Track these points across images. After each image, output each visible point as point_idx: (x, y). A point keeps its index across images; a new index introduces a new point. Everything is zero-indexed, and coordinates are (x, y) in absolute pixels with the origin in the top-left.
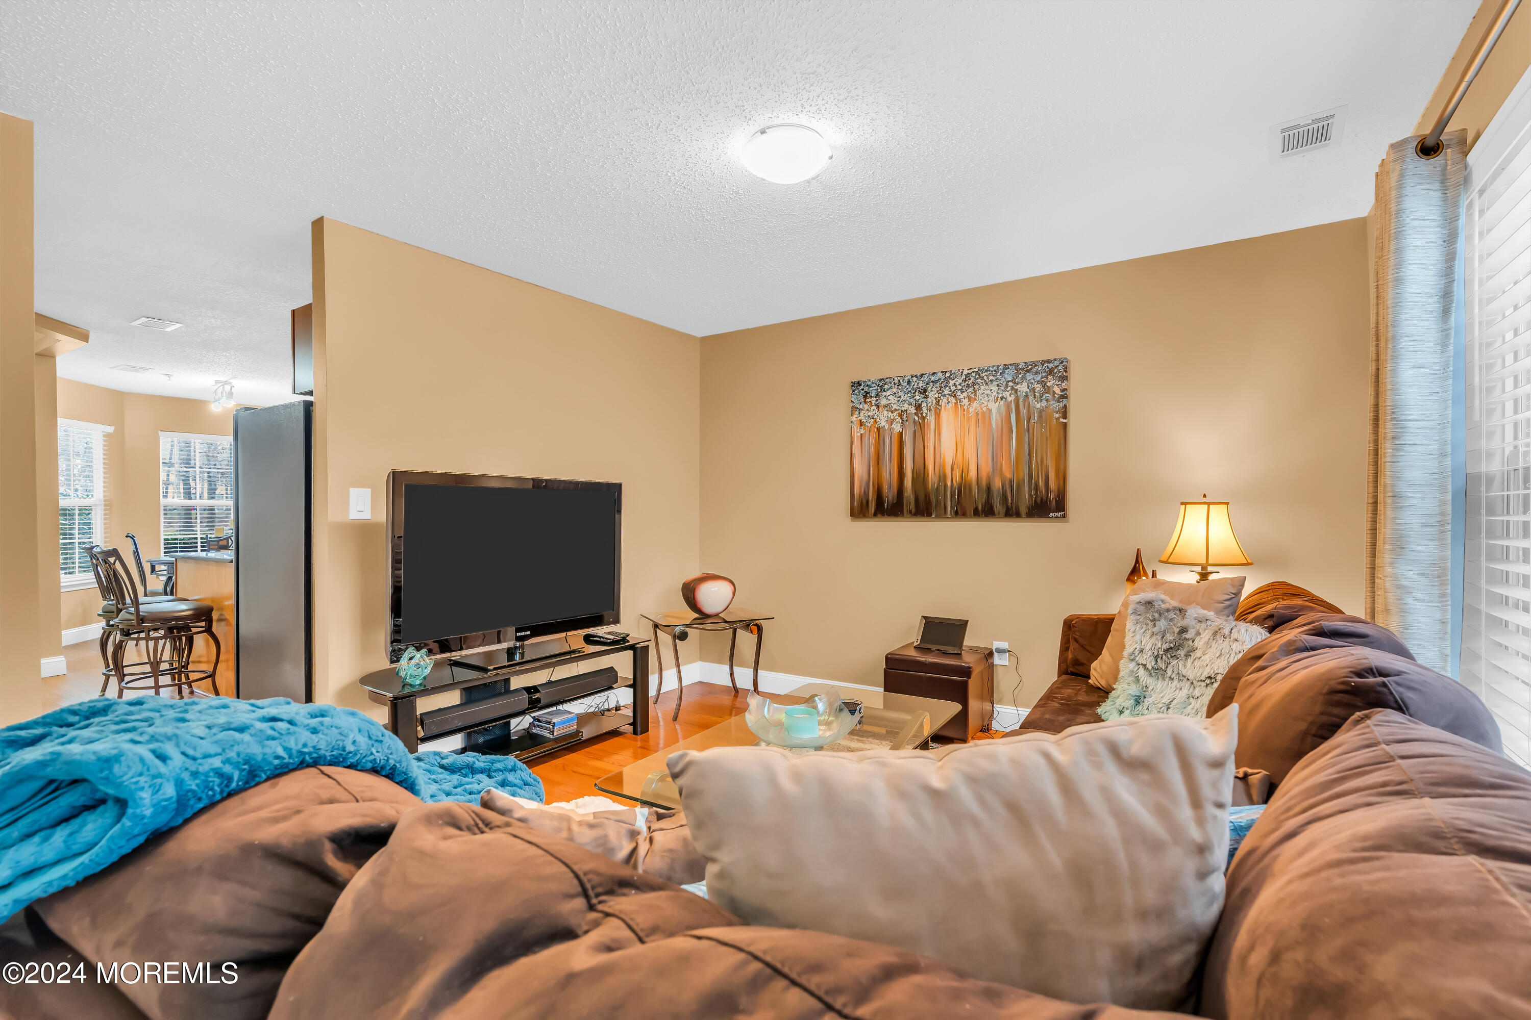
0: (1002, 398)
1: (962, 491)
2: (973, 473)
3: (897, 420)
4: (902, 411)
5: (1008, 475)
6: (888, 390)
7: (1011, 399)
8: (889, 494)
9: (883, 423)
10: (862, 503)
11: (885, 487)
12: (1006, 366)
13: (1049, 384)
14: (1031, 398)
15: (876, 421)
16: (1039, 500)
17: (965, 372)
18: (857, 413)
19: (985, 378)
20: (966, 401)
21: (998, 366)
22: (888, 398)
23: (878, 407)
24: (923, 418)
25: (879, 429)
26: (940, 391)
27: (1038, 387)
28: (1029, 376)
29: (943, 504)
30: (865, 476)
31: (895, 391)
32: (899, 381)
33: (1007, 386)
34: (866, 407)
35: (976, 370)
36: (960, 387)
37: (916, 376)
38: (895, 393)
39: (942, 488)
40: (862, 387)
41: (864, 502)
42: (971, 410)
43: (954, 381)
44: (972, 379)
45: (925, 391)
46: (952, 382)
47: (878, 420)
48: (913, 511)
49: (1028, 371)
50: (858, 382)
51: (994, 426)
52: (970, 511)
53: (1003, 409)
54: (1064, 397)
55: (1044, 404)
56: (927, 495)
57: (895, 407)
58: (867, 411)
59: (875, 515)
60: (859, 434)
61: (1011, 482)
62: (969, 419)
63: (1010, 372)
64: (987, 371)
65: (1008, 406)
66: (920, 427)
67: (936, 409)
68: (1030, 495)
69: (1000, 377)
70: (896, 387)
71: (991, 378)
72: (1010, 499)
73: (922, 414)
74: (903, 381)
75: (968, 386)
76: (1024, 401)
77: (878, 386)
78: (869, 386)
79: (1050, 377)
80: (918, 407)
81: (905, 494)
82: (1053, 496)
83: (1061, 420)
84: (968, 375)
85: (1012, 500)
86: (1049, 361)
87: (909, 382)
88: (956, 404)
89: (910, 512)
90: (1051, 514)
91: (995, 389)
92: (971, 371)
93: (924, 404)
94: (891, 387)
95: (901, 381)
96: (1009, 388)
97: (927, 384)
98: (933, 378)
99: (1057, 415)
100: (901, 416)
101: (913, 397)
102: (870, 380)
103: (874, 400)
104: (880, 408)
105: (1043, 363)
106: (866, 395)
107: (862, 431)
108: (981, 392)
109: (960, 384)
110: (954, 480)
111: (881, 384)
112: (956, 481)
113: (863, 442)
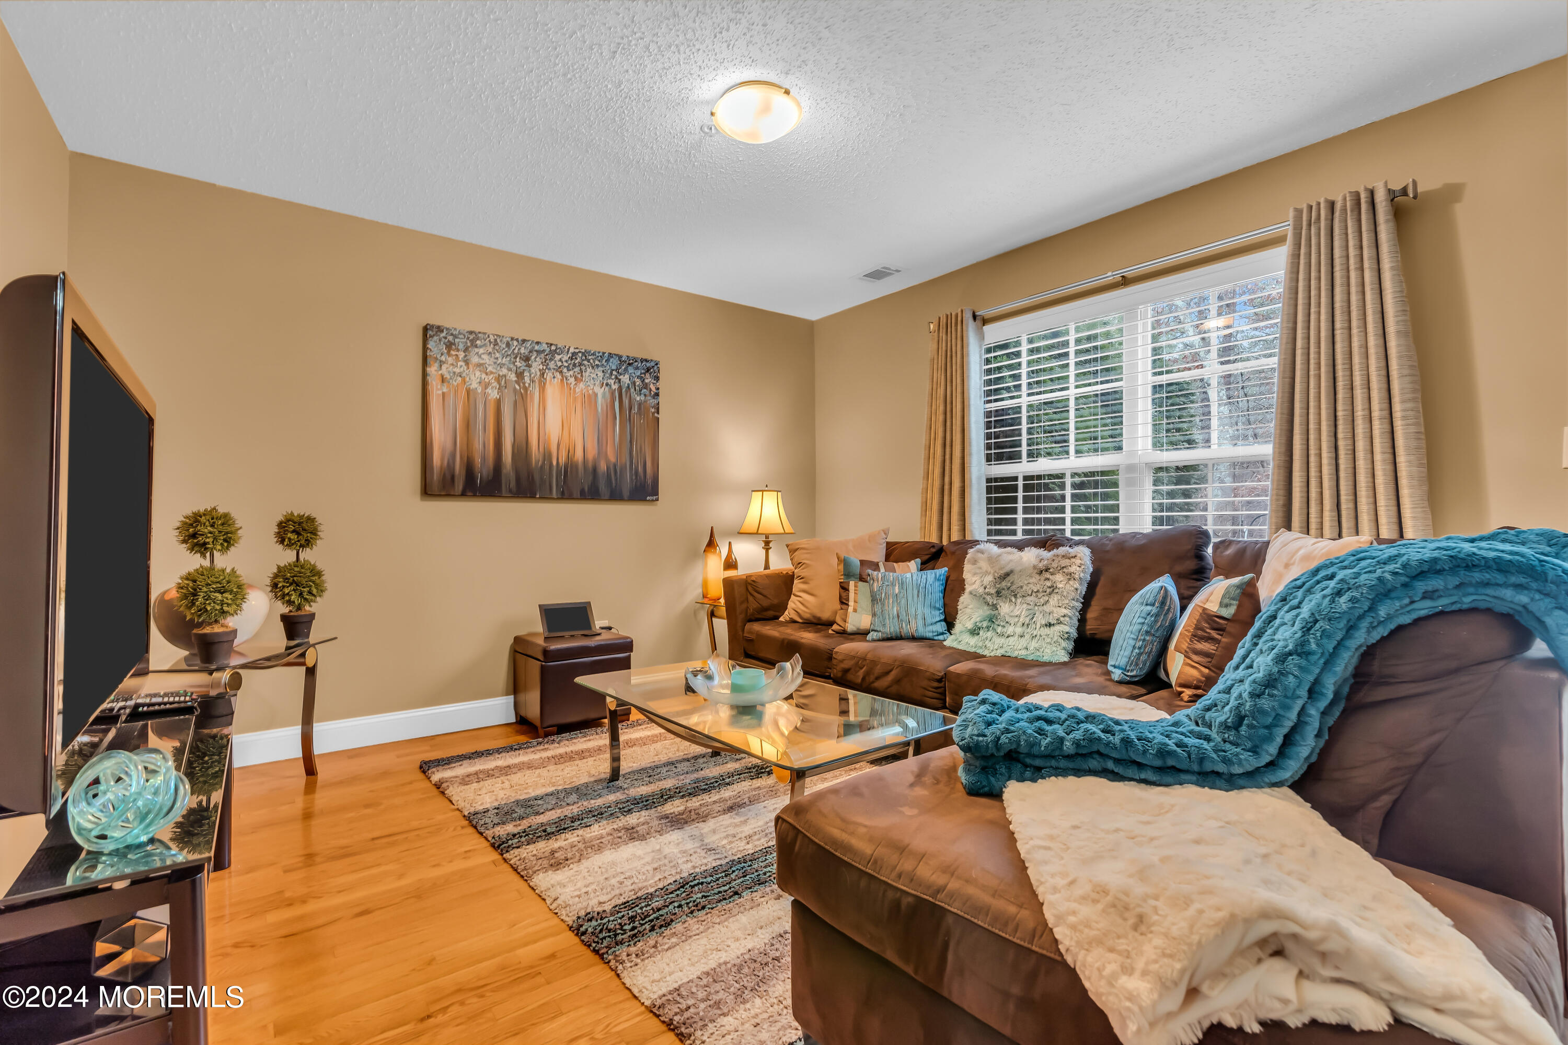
0: (607, 385)
1: (568, 470)
2: (579, 455)
3: (494, 385)
4: (499, 375)
5: (612, 459)
6: (481, 347)
7: (615, 387)
8: (483, 467)
9: (474, 385)
10: (441, 481)
11: (478, 461)
12: (611, 355)
13: (647, 381)
14: (632, 390)
15: (464, 381)
16: (638, 484)
17: (572, 350)
18: (436, 364)
19: (591, 361)
20: (572, 380)
21: (604, 353)
22: (480, 355)
23: (467, 362)
24: (526, 389)
25: (468, 391)
26: (545, 363)
27: (638, 382)
28: (631, 370)
29: (548, 484)
30: (449, 445)
31: (490, 350)
32: (496, 340)
33: (611, 374)
34: (450, 360)
35: (583, 351)
36: (566, 365)
37: (517, 340)
38: (490, 353)
39: (547, 467)
40: (443, 335)
41: (448, 477)
42: (577, 390)
43: (560, 357)
44: (579, 359)
45: (527, 359)
46: (558, 357)
47: (467, 379)
48: (514, 489)
49: (630, 364)
50: (438, 327)
51: (599, 410)
52: (577, 493)
53: (608, 395)
54: (657, 395)
55: (643, 398)
56: (530, 475)
57: (490, 369)
58: (450, 366)
59: (463, 494)
60: (440, 392)
61: (615, 466)
62: (575, 399)
63: (614, 364)
64: (593, 354)
65: (613, 393)
66: (522, 398)
67: (540, 382)
68: (631, 479)
69: (605, 364)
70: (492, 346)
71: (597, 362)
72: (614, 482)
73: (524, 383)
74: (501, 341)
75: (574, 365)
76: (626, 392)
77: (468, 338)
78: (455, 337)
79: (647, 375)
80: (520, 375)
81: (504, 471)
82: (649, 481)
83: (656, 415)
84: (574, 354)
85: (616, 484)
86: (646, 361)
87: (508, 345)
88: (562, 380)
89: (510, 491)
90: (648, 498)
91: (600, 374)
92: (577, 350)
93: (526, 374)
94: (485, 345)
95: (498, 340)
96: (613, 377)
97: (530, 352)
98: (537, 348)
99: (653, 410)
100: (498, 379)
101: (514, 363)
102: (455, 329)
103: (461, 355)
104: (471, 366)
105: (642, 360)
106: (450, 346)
107: (445, 390)
108: (587, 374)
109: (566, 361)
110: (560, 461)
111: (471, 337)
112: (563, 460)
113: (446, 403)
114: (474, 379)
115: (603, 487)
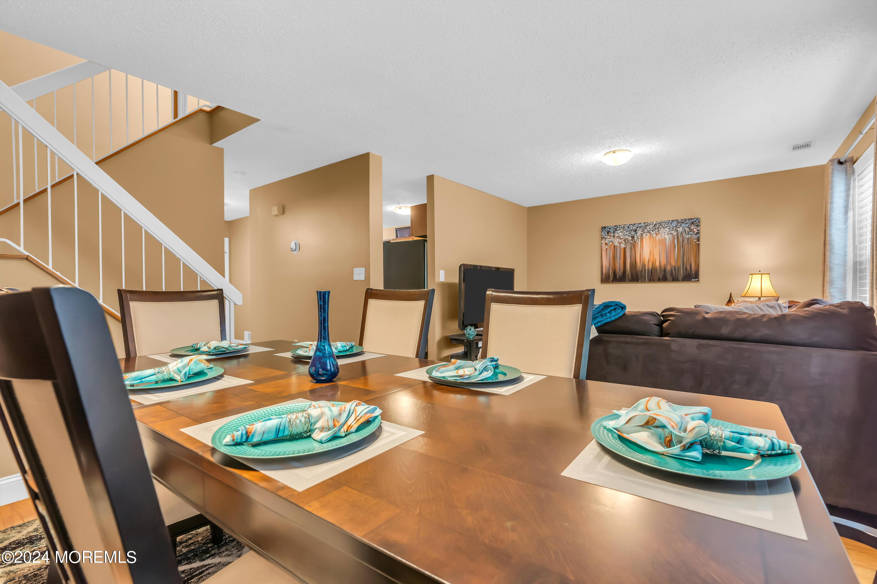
0: (671, 234)
1: (653, 270)
2: (657, 264)
3: (623, 243)
4: (625, 239)
5: (673, 264)
6: (619, 230)
7: (675, 234)
8: (619, 272)
9: (616, 244)
10: (606, 276)
11: (617, 270)
12: (673, 221)
13: (692, 228)
14: (684, 233)
15: (613, 243)
16: (687, 274)
17: (654, 223)
18: (604, 240)
19: (663, 225)
20: (654, 235)
21: (669, 221)
22: (619, 233)
23: (614, 237)
24: (635, 242)
25: (614, 246)
26: (643, 231)
27: (687, 229)
28: (683, 225)
29: (644, 276)
30: (608, 265)
31: (622, 231)
32: (624, 227)
33: (673, 229)
34: (608, 237)
35: (659, 222)
36: (652, 229)
37: (632, 225)
38: (622, 232)
39: (644, 270)
40: (606, 229)
41: (608, 276)
42: (657, 238)
43: (649, 227)
44: (657, 226)
45: (636, 231)
46: (648, 227)
47: (614, 242)
48: (631, 279)
49: (682, 223)
50: (605, 227)
51: (667, 245)
52: (656, 279)
53: (671, 238)
54: (698, 233)
55: (690, 236)
56: (637, 274)
57: (622, 237)
58: (609, 239)
59: (613, 281)
60: (605, 248)
61: (675, 267)
62: (656, 242)
63: (675, 223)
64: (664, 223)
65: (674, 236)
66: (634, 246)
67: (641, 238)
68: (683, 272)
69: (670, 225)
70: (623, 229)
71: (666, 225)
72: (674, 274)
73: (634, 240)
74: (626, 226)
75: (656, 229)
76: (681, 235)
77: (614, 228)
78: (610, 229)
79: (692, 225)
80: (633, 237)
81: (627, 273)
82: (693, 272)
83: (697, 242)
84: (656, 224)
85: (675, 274)
86: (692, 219)
87: (628, 227)
88: (650, 236)
89: (629, 280)
90: (693, 280)
91: (668, 230)
92: (657, 222)
93: (635, 236)
94: (620, 229)
96: (674, 230)
97: (637, 228)
98: (639, 226)
99: (696, 240)
100: (625, 241)
101: (631, 233)
102: (610, 226)
103: (612, 234)
104: (615, 238)
105: (689, 220)
106: (608, 232)
107: (607, 247)
108: (661, 231)
109: (652, 228)
110: (649, 267)
111: (615, 228)
112: (650, 267)
113: (607, 252)
114: (616, 242)
115: (669, 276)
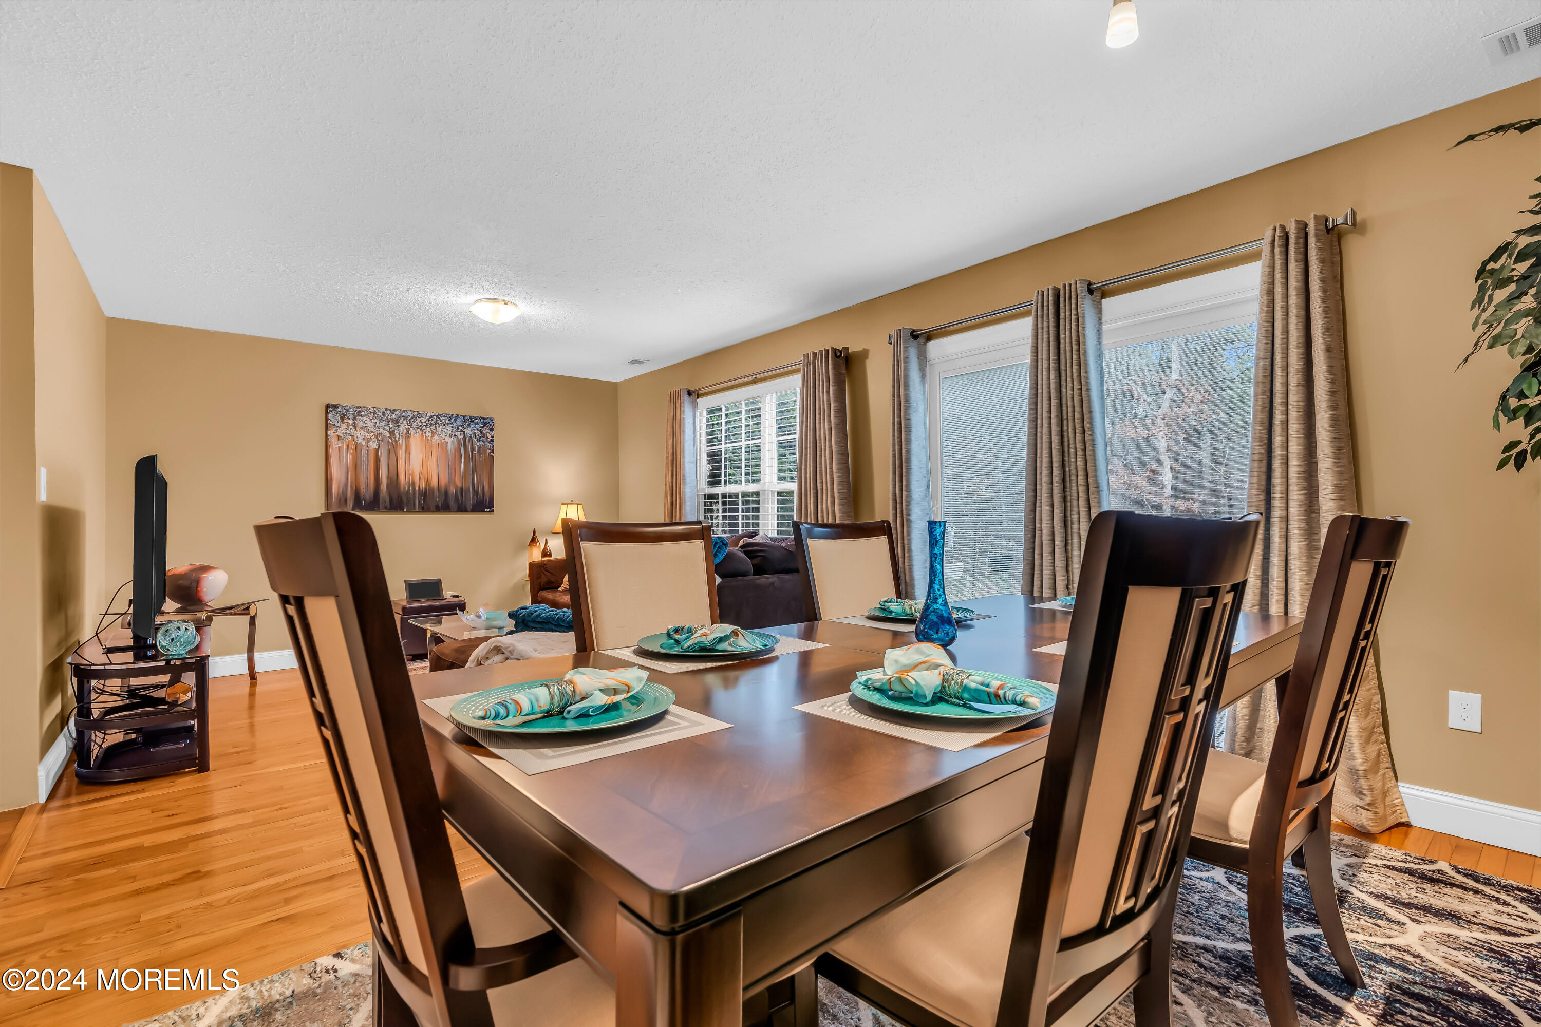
0: (455, 436)
1: (427, 494)
2: (435, 483)
3: (373, 440)
4: (377, 433)
5: (459, 484)
6: (365, 416)
7: (461, 437)
8: (367, 492)
9: (360, 440)
10: (340, 500)
11: (363, 489)
12: (457, 416)
13: (484, 432)
14: (474, 438)
15: (353, 438)
16: (479, 501)
17: (429, 414)
18: (334, 429)
19: (443, 421)
20: (429, 434)
21: (452, 415)
22: (365, 421)
23: (355, 427)
24: (396, 442)
25: (356, 445)
26: (410, 424)
27: (478, 433)
28: (472, 425)
29: (412, 503)
30: (343, 479)
31: (371, 418)
32: (375, 411)
33: (458, 428)
34: (344, 426)
35: (437, 414)
36: (425, 424)
37: (390, 410)
38: (371, 420)
39: (411, 492)
40: (339, 410)
41: (343, 500)
42: (433, 440)
43: (420, 419)
44: (434, 420)
45: (397, 422)
46: (419, 420)
47: (355, 437)
48: (388, 506)
49: (471, 421)
50: (336, 405)
51: (449, 453)
52: (433, 507)
53: (456, 442)
54: (493, 441)
55: (481, 443)
56: (400, 497)
57: (371, 430)
58: (344, 429)
59: (353, 509)
60: (337, 446)
61: (461, 489)
62: (432, 446)
63: (460, 421)
64: (444, 416)
65: (459, 441)
66: (393, 448)
67: (406, 436)
68: (473, 498)
69: (453, 422)
70: (372, 415)
71: (447, 421)
73: (395, 438)
74: (379, 411)
75: (431, 424)
76: (469, 440)
77: (356, 411)
78: (347, 410)
79: (485, 428)
80: (392, 433)
81: (381, 495)
82: (487, 498)
83: (492, 454)
84: (430, 417)
85: (462, 501)
86: (484, 418)
87: (383, 414)
88: (422, 434)
89: (386, 508)
90: (486, 510)
91: (450, 429)
92: (433, 414)
93: (396, 432)
94: (367, 415)
95: (377, 411)
96: (459, 430)
97: (399, 417)
98: (404, 414)
99: (489, 451)
100: (377, 436)
101: (388, 425)
102: (347, 406)
103: (351, 422)
104: (358, 429)
105: (481, 418)
106: (343, 417)
107: (340, 444)
108: (441, 429)
109: (425, 422)
110: (421, 487)
111: (358, 410)
112: (423, 486)
113: (341, 452)
114: (360, 437)
115: (452, 503)
